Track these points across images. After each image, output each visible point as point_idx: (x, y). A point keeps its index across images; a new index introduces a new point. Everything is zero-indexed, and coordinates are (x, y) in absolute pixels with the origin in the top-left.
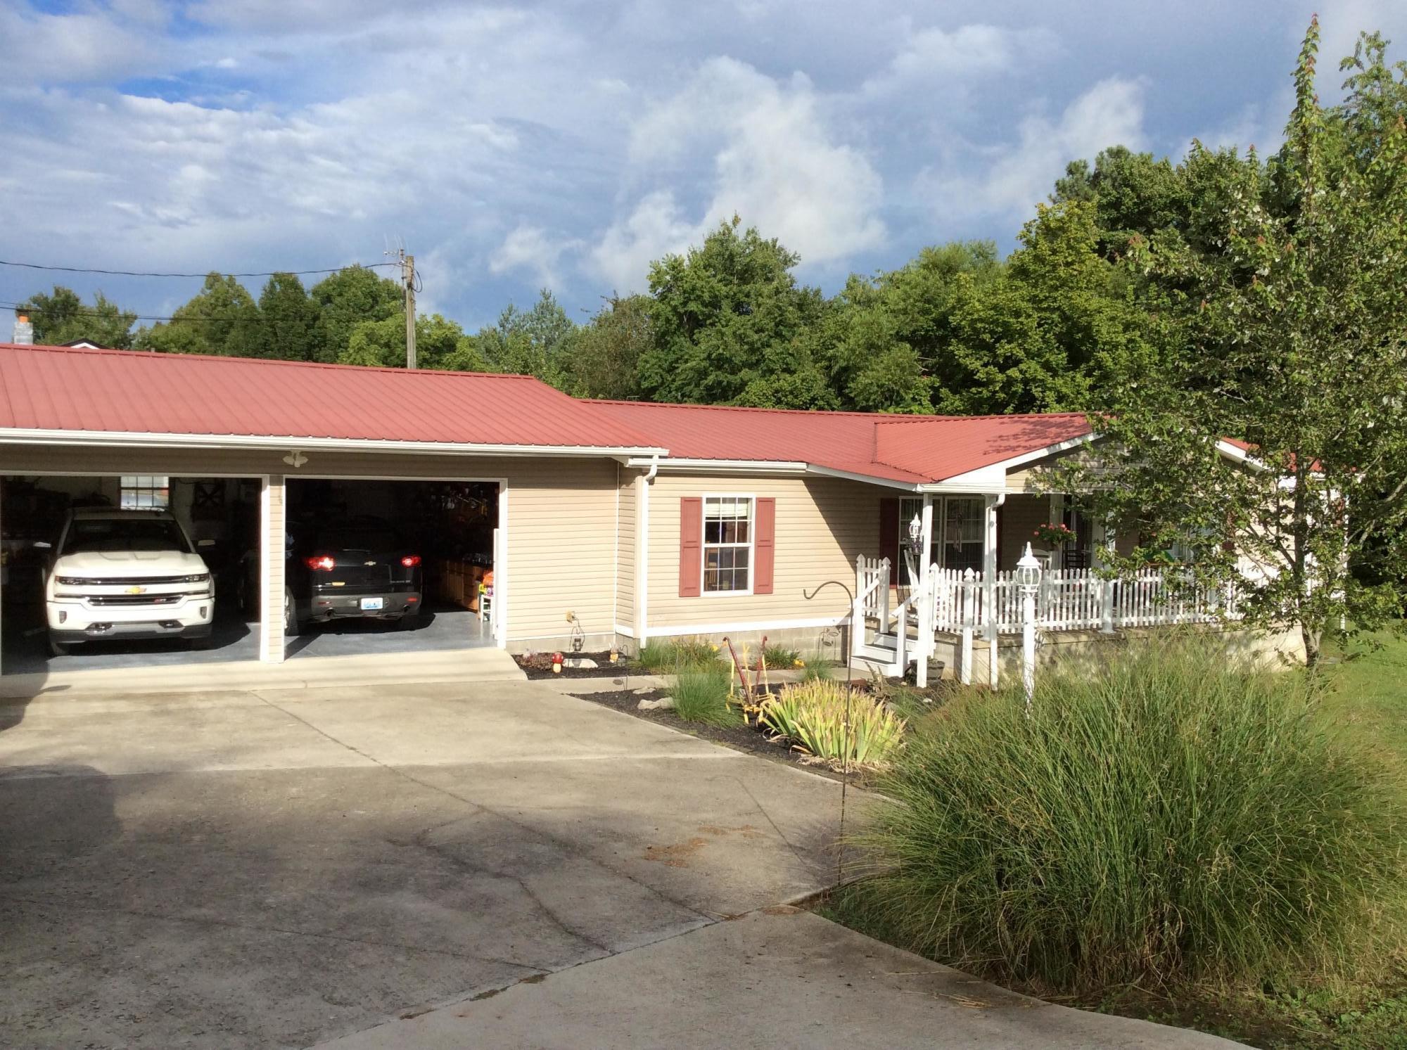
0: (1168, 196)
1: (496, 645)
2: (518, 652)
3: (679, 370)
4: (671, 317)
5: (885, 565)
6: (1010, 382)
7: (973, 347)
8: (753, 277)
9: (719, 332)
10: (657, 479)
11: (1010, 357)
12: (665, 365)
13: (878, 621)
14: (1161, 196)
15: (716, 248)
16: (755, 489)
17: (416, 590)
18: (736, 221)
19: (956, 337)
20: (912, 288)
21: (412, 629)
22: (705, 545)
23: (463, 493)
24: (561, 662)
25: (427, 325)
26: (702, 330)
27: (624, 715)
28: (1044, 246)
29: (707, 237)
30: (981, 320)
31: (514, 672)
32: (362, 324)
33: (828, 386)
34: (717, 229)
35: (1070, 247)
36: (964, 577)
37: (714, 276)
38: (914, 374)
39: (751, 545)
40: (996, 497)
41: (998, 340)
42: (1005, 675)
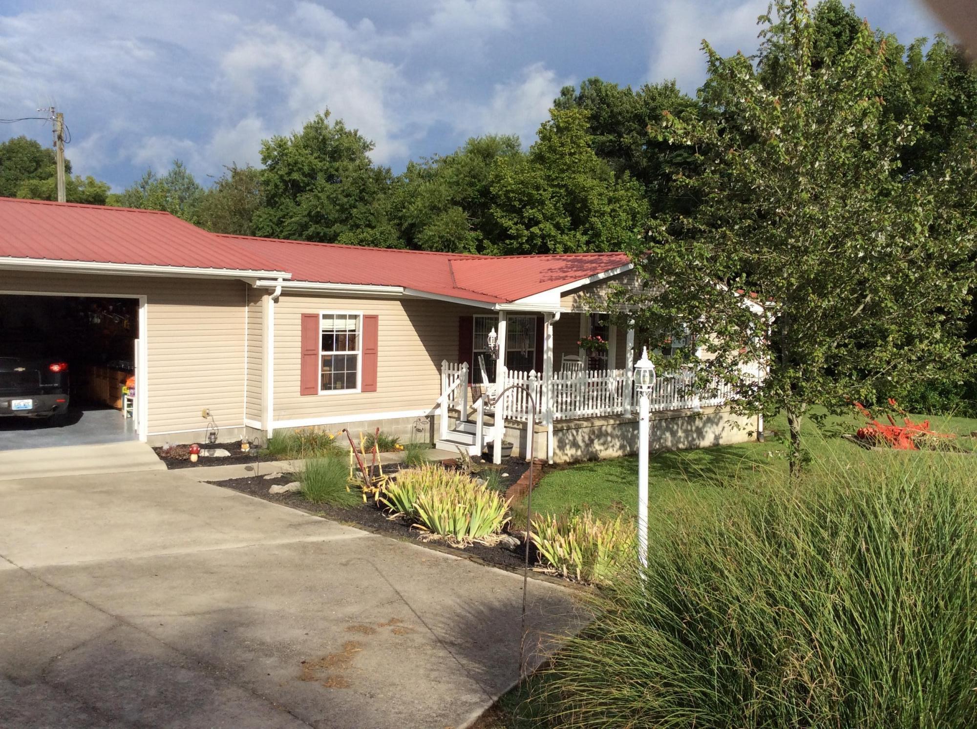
0: (632, 112)
1: (138, 439)
2: (158, 445)
3: (286, 224)
4: (279, 183)
5: (464, 368)
6: (532, 237)
7: (506, 211)
8: (340, 157)
9: (316, 196)
10: (281, 299)
11: (532, 219)
12: (275, 220)
13: (458, 412)
14: (627, 112)
15: (313, 133)
16: (362, 308)
17: (64, 392)
18: (327, 114)
19: (495, 203)
20: (462, 167)
21: (61, 426)
22: (321, 353)
23: (108, 310)
24: (198, 452)
25: (82, 184)
26: (303, 194)
27: (257, 499)
28: (555, 139)
29: (305, 125)
30: (513, 191)
31: (155, 463)
32: (26, 182)
33: (399, 238)
34: (313, 119)
35: (573, 142)
36: (528, 377)
37: (312, 154)
38: (463, 229)
39: (359, 352)
40: (554, 315)
41: (524, 207)
42: (557, 451)
